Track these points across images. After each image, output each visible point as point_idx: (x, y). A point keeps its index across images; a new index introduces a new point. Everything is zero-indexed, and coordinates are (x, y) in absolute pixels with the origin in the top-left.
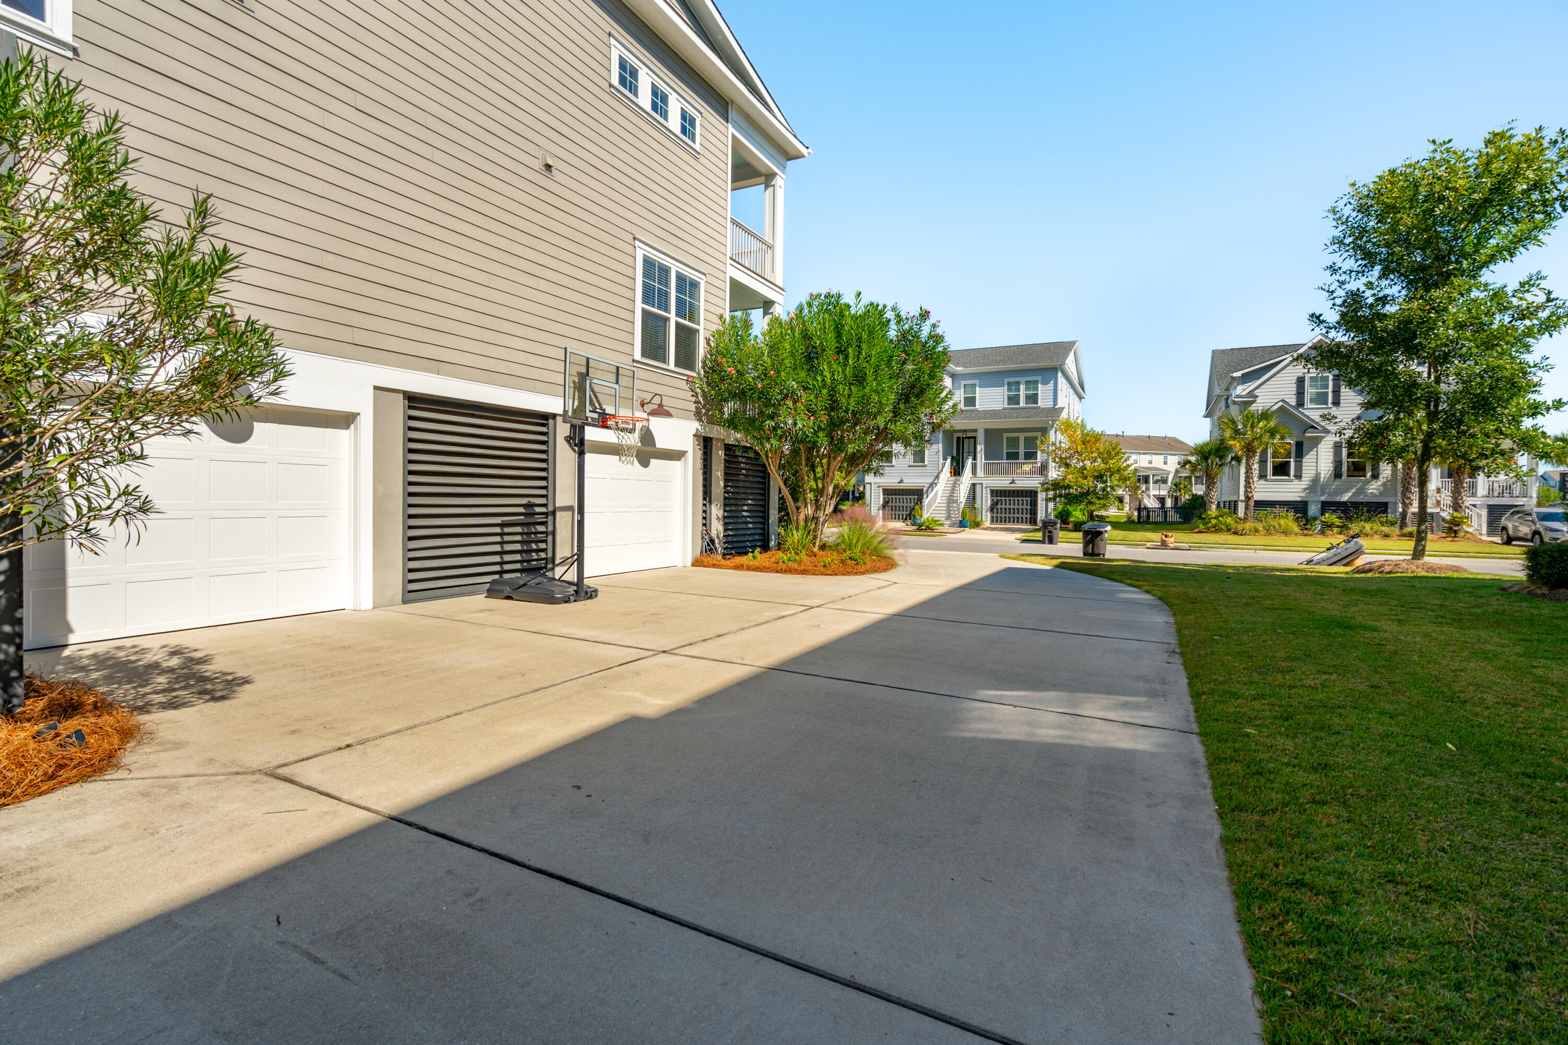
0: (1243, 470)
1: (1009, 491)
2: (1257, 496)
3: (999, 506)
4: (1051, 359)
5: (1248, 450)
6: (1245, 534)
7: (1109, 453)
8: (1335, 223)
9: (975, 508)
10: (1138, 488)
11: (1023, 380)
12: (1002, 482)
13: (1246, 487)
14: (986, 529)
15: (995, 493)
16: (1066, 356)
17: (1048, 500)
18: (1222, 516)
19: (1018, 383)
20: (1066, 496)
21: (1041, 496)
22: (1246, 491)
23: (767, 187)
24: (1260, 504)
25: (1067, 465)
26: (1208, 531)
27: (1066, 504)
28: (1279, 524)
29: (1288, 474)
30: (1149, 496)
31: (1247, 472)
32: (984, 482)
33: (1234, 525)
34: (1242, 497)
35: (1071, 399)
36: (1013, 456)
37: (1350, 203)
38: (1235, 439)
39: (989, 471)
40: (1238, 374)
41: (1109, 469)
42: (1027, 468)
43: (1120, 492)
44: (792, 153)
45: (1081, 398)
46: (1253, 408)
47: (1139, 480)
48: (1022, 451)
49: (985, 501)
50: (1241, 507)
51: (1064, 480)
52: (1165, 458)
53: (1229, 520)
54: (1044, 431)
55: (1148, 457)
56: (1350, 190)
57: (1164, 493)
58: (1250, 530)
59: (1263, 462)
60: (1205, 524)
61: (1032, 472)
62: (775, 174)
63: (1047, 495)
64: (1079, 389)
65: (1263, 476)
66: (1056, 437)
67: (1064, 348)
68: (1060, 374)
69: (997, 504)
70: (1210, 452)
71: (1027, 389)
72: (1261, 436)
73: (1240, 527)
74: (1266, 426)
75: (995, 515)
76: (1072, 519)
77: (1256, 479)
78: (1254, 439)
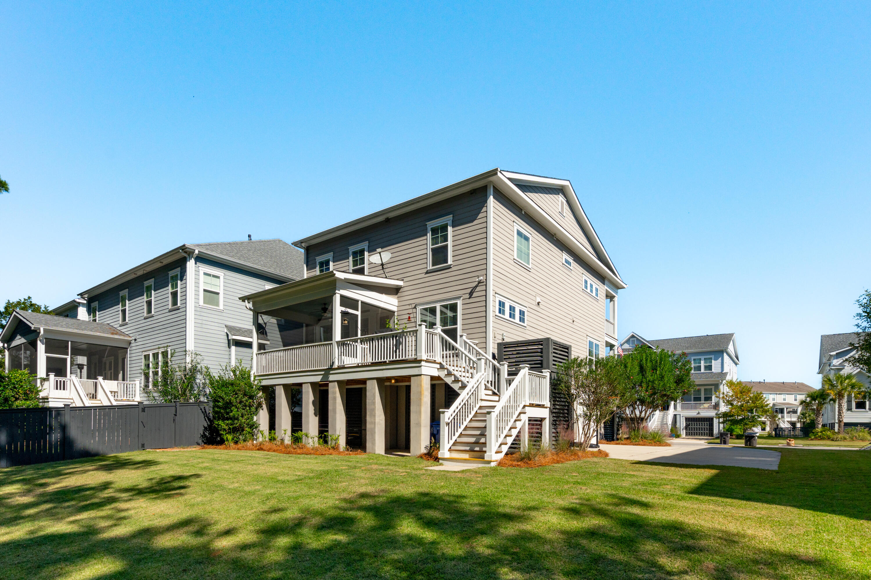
0: (837, 406)
1: (697, 418)
2: (845, 420)
3: (690, 427)
4: (719, 346)
5: (839, 396)
6: (838, 440)
7: (756, 398)
8: (859, 306)
9: (676, 428)
10: (776, 416)
11: (703, 358)
12: (692, 413)
13: (839, 415)
14: (683, 438)
15: (688, 419)
16: (728, 344)
17: (719, 423)
18: (824, 431)
19: (700, 359)
20: (731, 421)
21: (715, 421)
22: (839, 418)
23: (611, 301)
24: (847, 425)
25: (732, 404)
26: (816, 439)
27: (731, 425)
28: (859, 435)
29: (865, 408)
30: (784, 422)
31: (839, 407)
32: (681, 414)
33: (832, 436)
34: (837, 421)
35: (731, 367)
36: (698, 399)
37: (865, 298)
38: (830, 390)
39: (683, 408)
40: (834, 353)
41: (756, 407)
42: (706, 405)
43: (763, 419)
44: (620, 287)
45: (736, 364)
46: (842, 373)
47: (776, 411)
48: (703, 396)
49: (682, 424)
50: (837, 426)
51: (730, 412)
52: (796, 397)
53: (829, 433)
54: (717, 386)
55: (783, 396)
56: (865, 293)
57: (794, 419)
58: (841, 438)
59: (849, 402)
60: (815, 436)
61: (709, 408)
62: (614, 297)
63: (719, 421)
64: (735, 360)
65: (849, 409)
66: (724, 389)
67: (727, 338)
68: (725, 354)
69: (689, 425)
70: (817, 397)
71: (705, 363)
72: (846, 387)
73: (835, 437)
74: (849, 382)
75: (688, 431)
76: (735, 433)
77: (844, 411)
78: (842, 390)
